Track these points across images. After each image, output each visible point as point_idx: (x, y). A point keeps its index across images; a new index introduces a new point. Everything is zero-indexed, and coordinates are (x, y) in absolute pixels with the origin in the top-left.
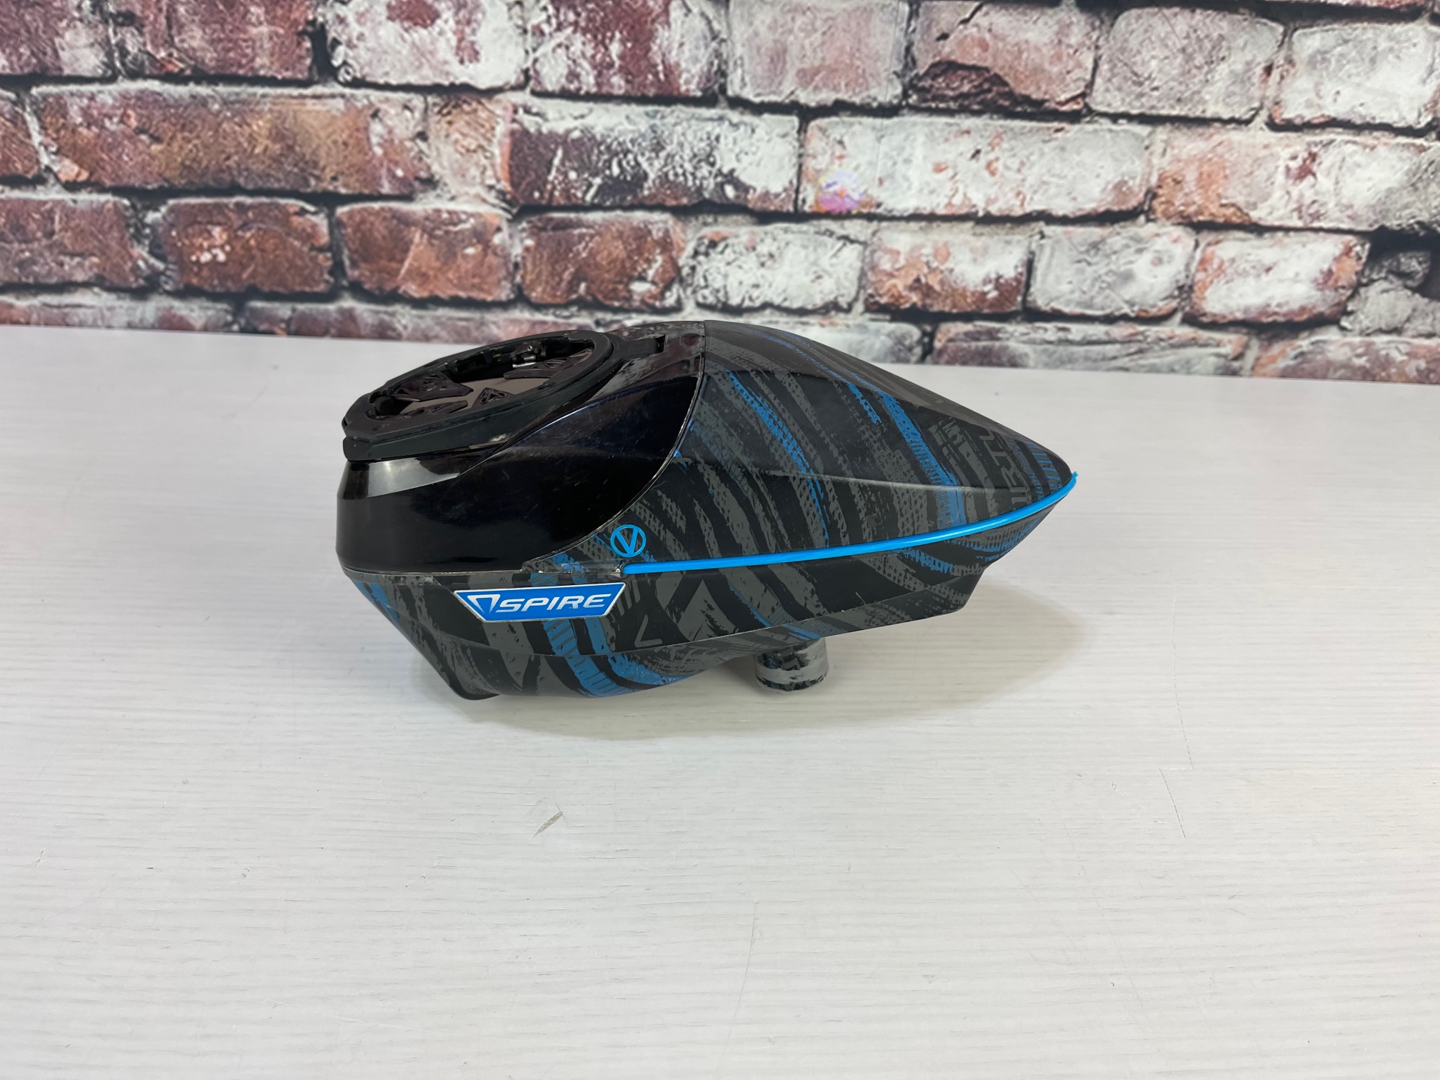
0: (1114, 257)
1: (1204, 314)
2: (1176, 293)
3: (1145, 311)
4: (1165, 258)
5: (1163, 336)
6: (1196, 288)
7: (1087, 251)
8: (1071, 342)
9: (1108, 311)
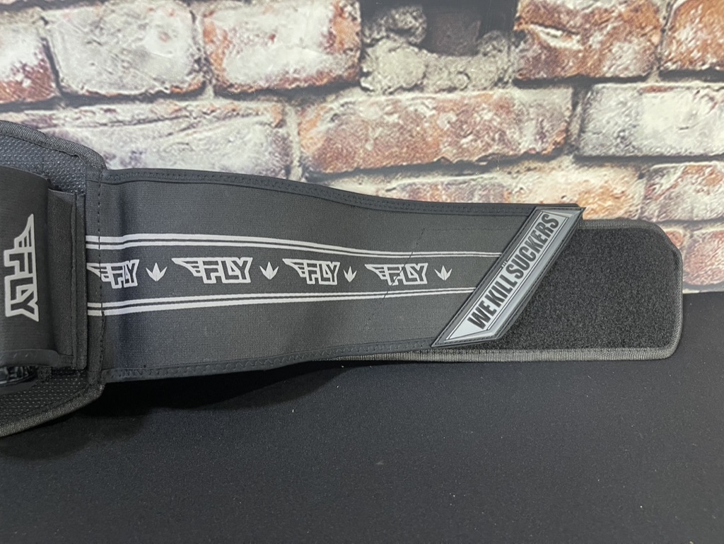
0: (120, 35)
1: (232, 86)
2: (196, 66)
3: (177, 87)
4: (171, 34)
5: (205, 110)
6: (212, 61)
7: (92, 31)
8: (122, 123)
9: (143, 90)
